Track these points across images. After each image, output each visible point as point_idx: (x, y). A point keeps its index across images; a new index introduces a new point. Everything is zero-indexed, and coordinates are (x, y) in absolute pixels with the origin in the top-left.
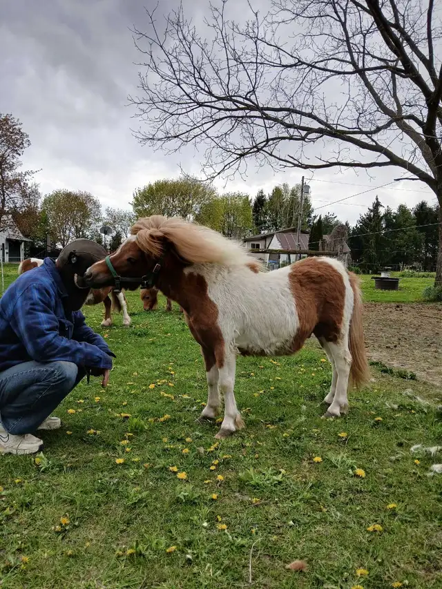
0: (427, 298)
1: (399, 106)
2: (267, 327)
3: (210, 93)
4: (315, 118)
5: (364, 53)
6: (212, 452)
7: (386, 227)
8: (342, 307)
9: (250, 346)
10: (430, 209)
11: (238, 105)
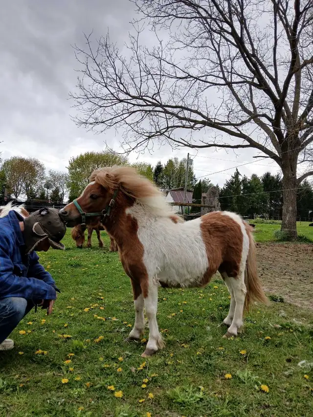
0: (276, 239)
1: (255, 108)
2: (183, 266)
3: (127, 93)
4: (200, 114)
5: (231, 72)
6: (142, 370)
7: (244, 189)
8: (241, 251)
9: (169, 280)
10: (273, 177)
11: (147, 102)
